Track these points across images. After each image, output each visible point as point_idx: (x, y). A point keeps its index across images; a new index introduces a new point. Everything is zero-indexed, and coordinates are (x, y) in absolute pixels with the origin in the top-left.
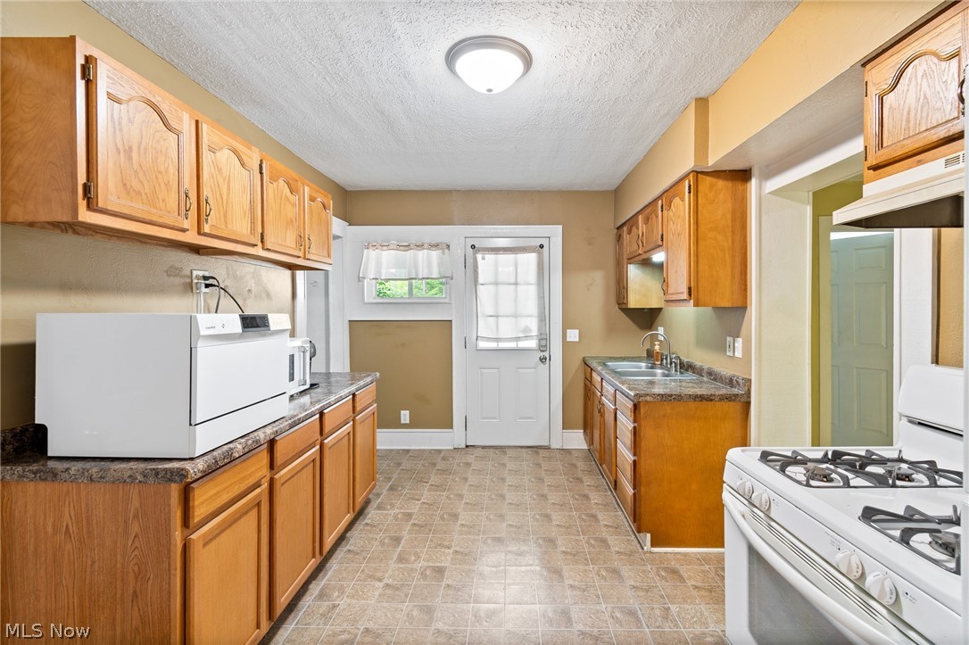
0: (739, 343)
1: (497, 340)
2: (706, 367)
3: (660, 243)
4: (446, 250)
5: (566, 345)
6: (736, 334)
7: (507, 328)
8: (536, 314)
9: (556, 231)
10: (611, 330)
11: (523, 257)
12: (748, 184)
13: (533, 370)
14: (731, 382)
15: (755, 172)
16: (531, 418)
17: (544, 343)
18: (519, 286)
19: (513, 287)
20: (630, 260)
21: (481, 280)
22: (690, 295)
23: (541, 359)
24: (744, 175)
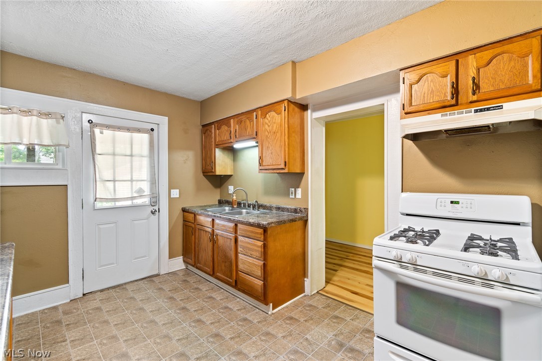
0: (299, 191)
1: (115, 200)
2: (274, 205)
3: (255, 136)
4: (61, 121)
5: (171, 200)
6: (297, 186)
7: (124, 191)
8: (149, 180)
9: (164, 120)
10: (199, 189)
11: (136, 135)
12: (305, 113)
13: (146, 220)
14: (295, 211)
15: (310, 106)
16: (145, 256)
17: (155, 200)
18: (133, 158)
19: (129, 158)
20: (217, 146)
21: (98, 150)
22: (285, 166)
23: (152, 212)
24: (304, 107)
